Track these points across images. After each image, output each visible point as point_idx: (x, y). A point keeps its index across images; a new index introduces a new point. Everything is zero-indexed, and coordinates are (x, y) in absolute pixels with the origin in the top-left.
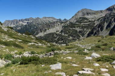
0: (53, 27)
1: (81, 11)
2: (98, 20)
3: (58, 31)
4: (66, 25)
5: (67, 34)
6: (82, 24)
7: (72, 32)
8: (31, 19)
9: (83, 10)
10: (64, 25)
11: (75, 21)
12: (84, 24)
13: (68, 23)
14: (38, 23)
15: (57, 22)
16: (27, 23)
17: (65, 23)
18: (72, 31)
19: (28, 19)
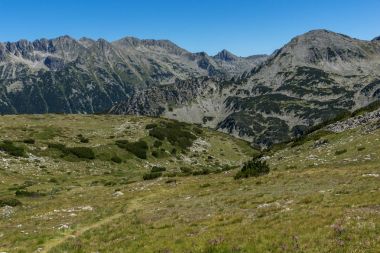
0: (189, 100)
1: (306, 41)
2: (367, 89)
3: (211, 119)
4: (243, 96)
5: (250, 134)
6: (306, 97)
7: (270, 129)
8: (68, 42)
9: (312, 35)
10: (232, 95)
11: (280, 81)
12: (316, 98)
13: (249, 85)
14: (101, 65)
15: (206, 79)
16: (48, 62)
17: (239, 87)
18: (266, 125)
19: (51, 43)
